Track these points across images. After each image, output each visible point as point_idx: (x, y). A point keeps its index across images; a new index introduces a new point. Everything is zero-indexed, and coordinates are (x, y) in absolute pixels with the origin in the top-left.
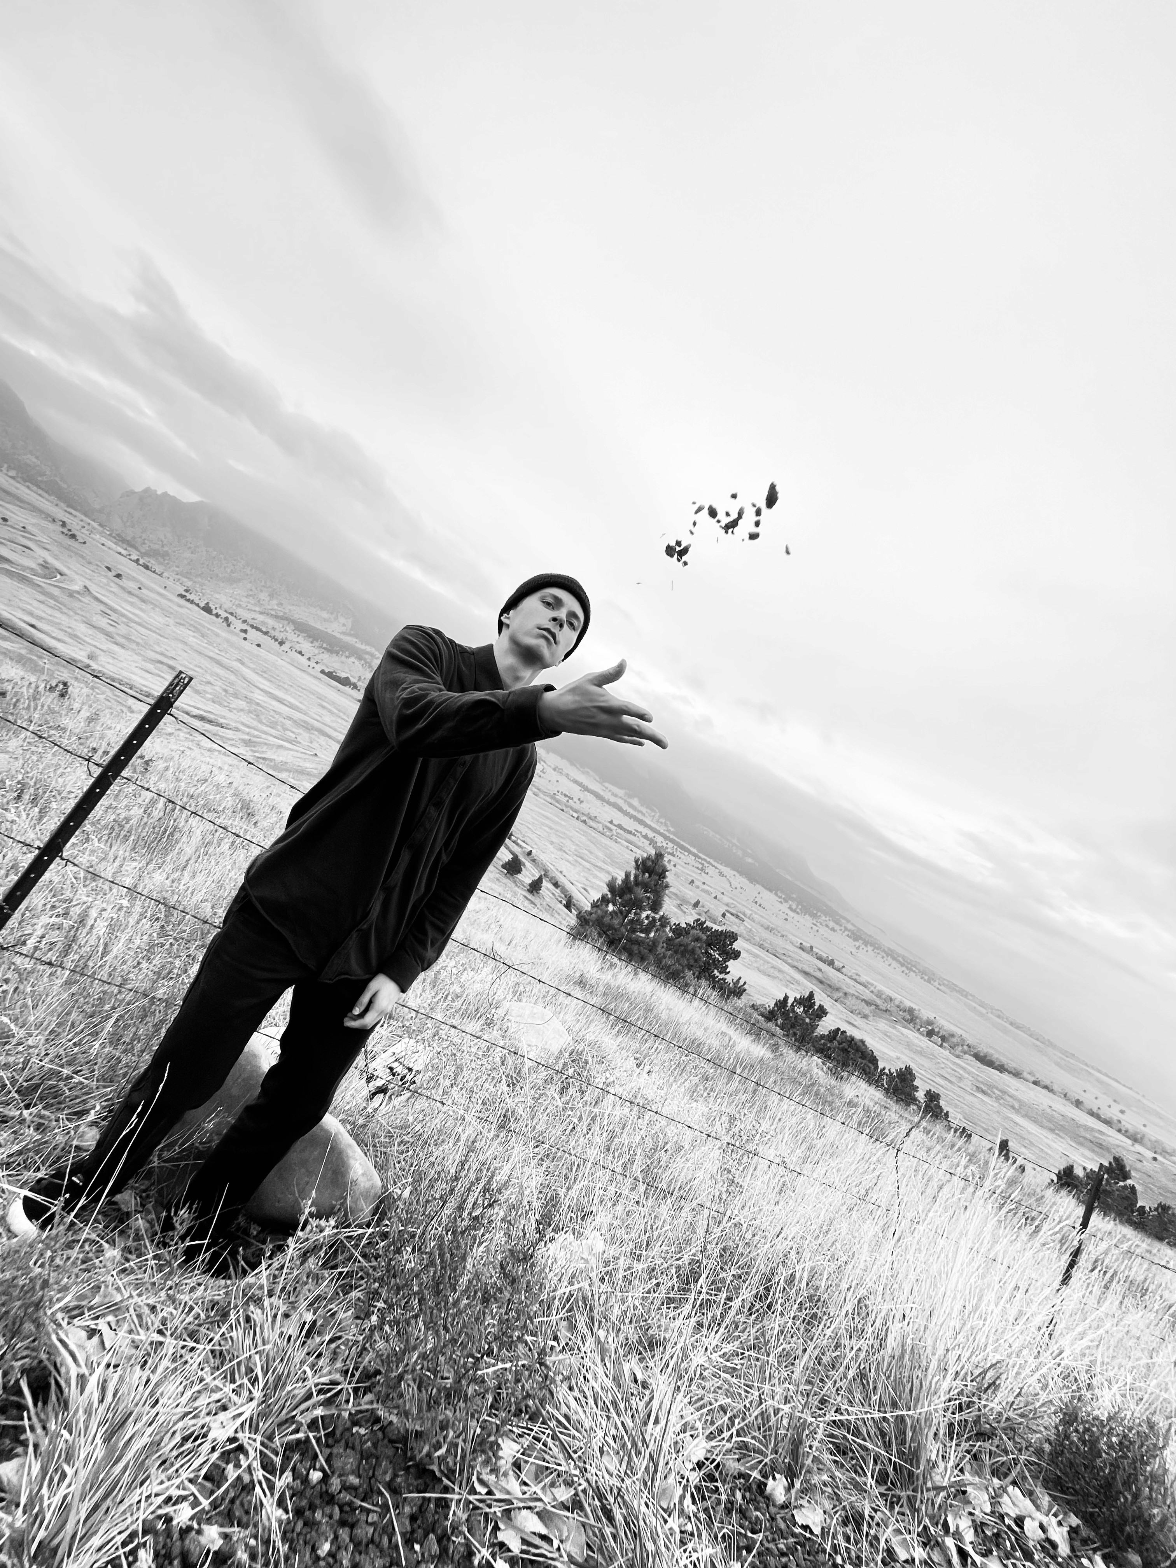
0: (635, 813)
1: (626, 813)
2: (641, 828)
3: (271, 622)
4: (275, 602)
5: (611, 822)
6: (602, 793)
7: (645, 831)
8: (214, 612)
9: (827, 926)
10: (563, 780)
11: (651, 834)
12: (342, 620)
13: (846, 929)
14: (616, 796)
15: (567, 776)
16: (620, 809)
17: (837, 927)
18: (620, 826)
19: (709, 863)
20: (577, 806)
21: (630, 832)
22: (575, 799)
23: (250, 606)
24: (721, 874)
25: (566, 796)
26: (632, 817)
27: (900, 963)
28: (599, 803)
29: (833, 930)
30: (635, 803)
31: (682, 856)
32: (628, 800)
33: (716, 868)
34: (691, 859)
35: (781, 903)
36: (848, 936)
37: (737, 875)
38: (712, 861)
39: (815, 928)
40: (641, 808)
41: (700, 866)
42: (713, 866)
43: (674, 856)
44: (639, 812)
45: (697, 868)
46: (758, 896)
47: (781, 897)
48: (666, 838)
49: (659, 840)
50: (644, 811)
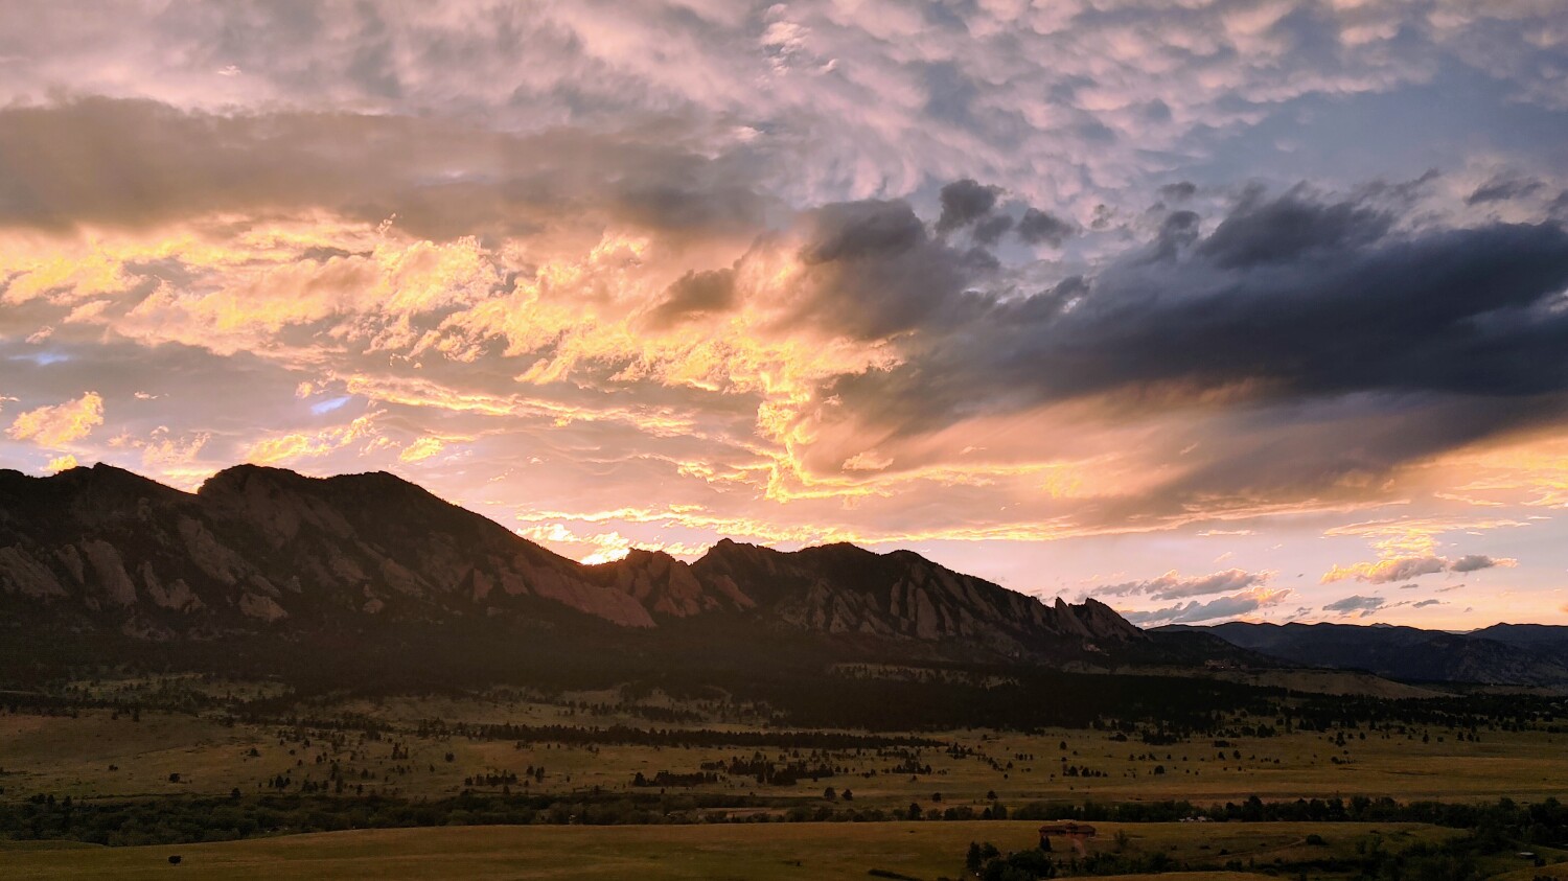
0: (676, 727)
1: (656, 740)
2: (714, 754)
5: (639, 780)
6: (567, 723)
7: (728, 754)
9: (1248, 731)
10: (461, 745)
11: (746, 754)
13: (1289, 713)
14: (606, 710)
15: (462, 729)
16: (637, 738)
17: (1269, 722)
18: (666, 779)
19: (913, 742)
20: (536, 789)
21: (696, 779)
22: (522, 778)
24: (958, 753)
25: (494, 781)
26: (675, 740)
28: (581, 752)
29: (1265, 732)
30: (660, 700)
31: (850, 764)
32: (640, 703)
33: (937, 744)
34: (870, 760)
35: (1121, 738)
36: (1302, 726)
37: (990, 732)
38: (916, 735)
39: (1228, 752)
40: (682, 706)
41: (902, 762)
42: (928, 743)
43: (829, 774)
44: (683, 717)
45: (898, 770)
46: (1067, 754)
47: (1114, 727)
48: (782, 742)
49: (772, 754)
50: (693, 707)
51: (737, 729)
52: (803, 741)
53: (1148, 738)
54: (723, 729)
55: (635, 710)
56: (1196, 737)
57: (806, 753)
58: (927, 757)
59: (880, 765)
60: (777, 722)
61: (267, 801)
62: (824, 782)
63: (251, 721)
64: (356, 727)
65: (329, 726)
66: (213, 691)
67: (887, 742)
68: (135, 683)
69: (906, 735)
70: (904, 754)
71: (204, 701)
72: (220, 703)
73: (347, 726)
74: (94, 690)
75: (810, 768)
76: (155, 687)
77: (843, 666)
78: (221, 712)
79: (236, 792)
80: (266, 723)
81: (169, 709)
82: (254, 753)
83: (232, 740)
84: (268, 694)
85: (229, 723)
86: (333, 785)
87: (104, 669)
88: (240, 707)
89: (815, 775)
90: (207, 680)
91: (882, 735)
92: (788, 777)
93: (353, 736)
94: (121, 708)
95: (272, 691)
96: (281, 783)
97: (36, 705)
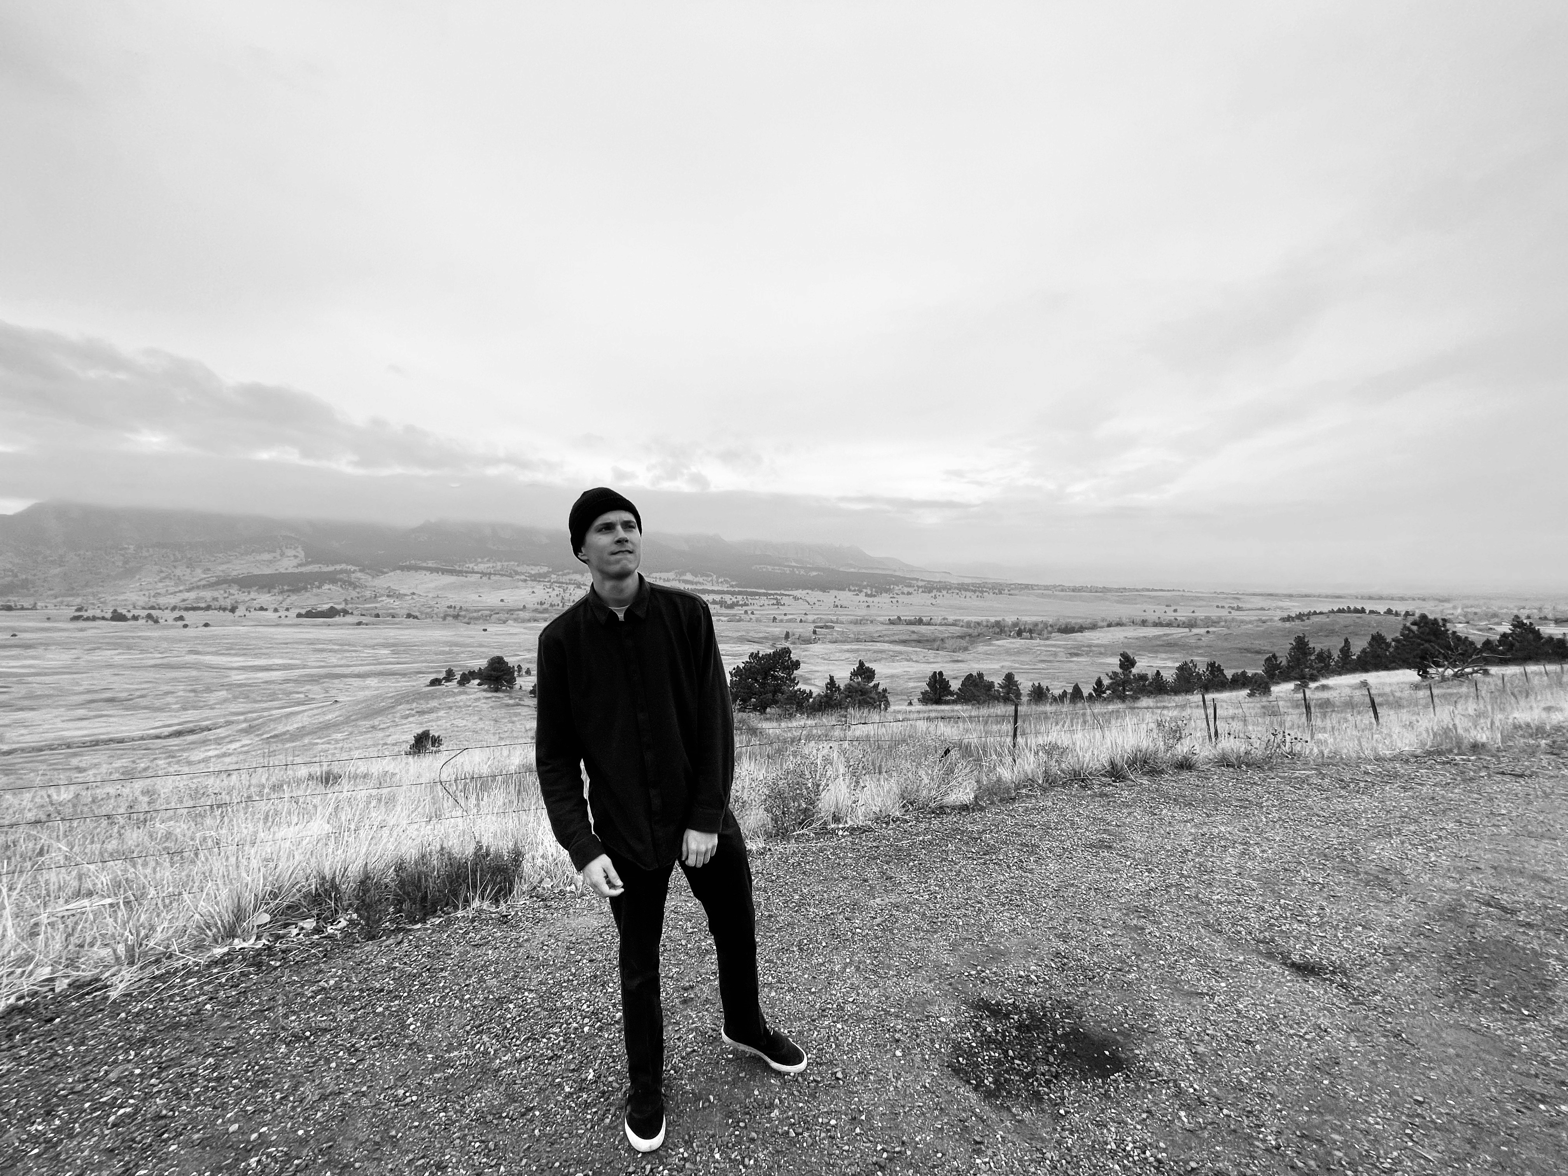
3: (208, 594)
4: (199, 571)
8: (129, 615)
9: (903, 593)
12: (290, 552)
13: (919, 587)
17: (911, 590)
19: (780, 595)
23: (171, 589)
24: (796, 599)
27: (972, 591)
29: (909, 594)
30: (689, 577)
31: (755, 601)
32: (681, 578)
33: (789, 595)
34: (763, 600)
35: (857, 595)
36: (923, 592)
37: (810, 592)
38: (783, 592)
39: (894, 600)
40: (696, 580)
41: (775, 602)
42: (786, 595)
43: (747, 605)
44: (696, 583)
45: (773, 604)
46: (836, 600)
47: (855, 591)
48: (733, 593)
49: (728, 598)
50: (701, 580)
51: (716, 588)
52: (740, 593)
53: (867, 595)
54: (710, 588)
55: (679, 581)
56: (884, 595)
57: (740, 597)
58: (785, 600)
59: (766, 602)
60: (732, 586)
61: (536, 610)
62: (745, 608)
63: (532, 580)
64: (574, 584)
65: (562, 583)
66: (519, 569)
67: (772, 594)
68: (491, 565)
69: (779, 592)
70: (776, 599)
71: (517, 573)
72: (523, 574)
73: (570, 583)
74: (475, 567)
75: (741, 603)
76: (499, 567)
77: (758, 567)
78: (523, 577)
79: (524, 606)
80: (539, 581)
81: (502, 575)
82: (533, 592)
83: (525, 588)
84: (541, 571)
85: (525, 581)
86: (561, 605)
87: (479, 560)
88: (531, 576)
89: (742, 606)
90: (518, 565)
91: (770, 592)
92: (732, 606)
93: (571, 587)
94: (483, 574)
95: (545, 569)
96: (542, 604)
97: (451, 572)
